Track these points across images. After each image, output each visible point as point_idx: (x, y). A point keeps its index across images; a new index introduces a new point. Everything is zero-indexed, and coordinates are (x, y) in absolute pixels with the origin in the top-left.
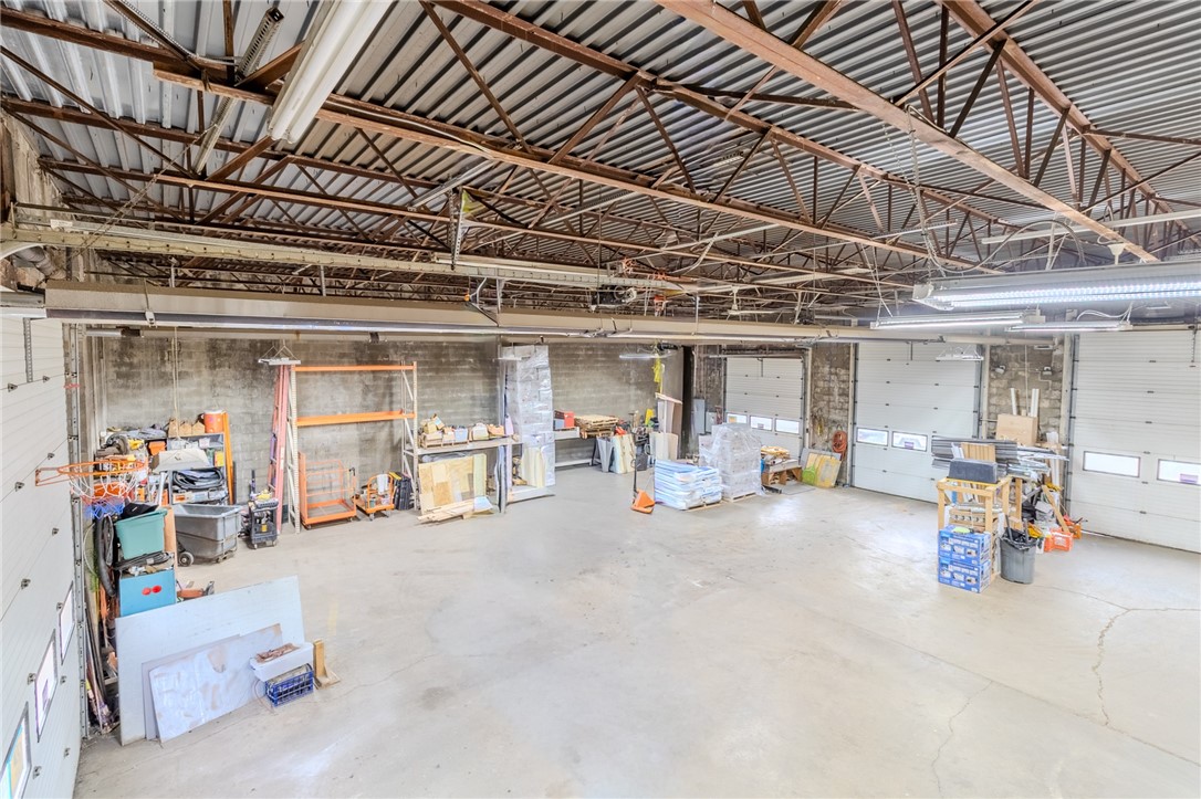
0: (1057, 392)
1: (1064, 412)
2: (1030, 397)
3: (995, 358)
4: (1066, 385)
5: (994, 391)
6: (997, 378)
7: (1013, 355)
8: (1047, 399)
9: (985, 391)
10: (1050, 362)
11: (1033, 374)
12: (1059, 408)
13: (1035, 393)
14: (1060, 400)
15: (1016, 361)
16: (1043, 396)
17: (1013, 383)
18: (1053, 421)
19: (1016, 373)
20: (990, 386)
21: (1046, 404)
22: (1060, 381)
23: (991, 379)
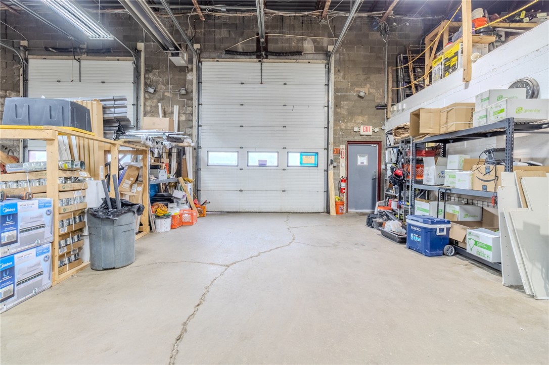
0: (190, 108)
1: (195, 123)
2: (173, 113)
3: (148, 82)
4: (195, 103)
5: (148, 109)
6: (150, 98)
7: (161, 79)
8: (184, 113)
9: (141, 109)
10: (185, 85)
11: (175, 94)
12: (192, 121)
13: (176, 108)
14: (192, 114)
15: (163, 84)
16: (181, 111)
17: (162, 101)
18: (188, 131)
19: (163, 94)
20: (145, 104)
21: (183, 118)
22: (192, 99)
23: (145, 99)
